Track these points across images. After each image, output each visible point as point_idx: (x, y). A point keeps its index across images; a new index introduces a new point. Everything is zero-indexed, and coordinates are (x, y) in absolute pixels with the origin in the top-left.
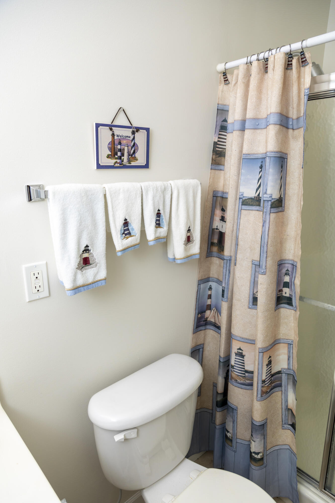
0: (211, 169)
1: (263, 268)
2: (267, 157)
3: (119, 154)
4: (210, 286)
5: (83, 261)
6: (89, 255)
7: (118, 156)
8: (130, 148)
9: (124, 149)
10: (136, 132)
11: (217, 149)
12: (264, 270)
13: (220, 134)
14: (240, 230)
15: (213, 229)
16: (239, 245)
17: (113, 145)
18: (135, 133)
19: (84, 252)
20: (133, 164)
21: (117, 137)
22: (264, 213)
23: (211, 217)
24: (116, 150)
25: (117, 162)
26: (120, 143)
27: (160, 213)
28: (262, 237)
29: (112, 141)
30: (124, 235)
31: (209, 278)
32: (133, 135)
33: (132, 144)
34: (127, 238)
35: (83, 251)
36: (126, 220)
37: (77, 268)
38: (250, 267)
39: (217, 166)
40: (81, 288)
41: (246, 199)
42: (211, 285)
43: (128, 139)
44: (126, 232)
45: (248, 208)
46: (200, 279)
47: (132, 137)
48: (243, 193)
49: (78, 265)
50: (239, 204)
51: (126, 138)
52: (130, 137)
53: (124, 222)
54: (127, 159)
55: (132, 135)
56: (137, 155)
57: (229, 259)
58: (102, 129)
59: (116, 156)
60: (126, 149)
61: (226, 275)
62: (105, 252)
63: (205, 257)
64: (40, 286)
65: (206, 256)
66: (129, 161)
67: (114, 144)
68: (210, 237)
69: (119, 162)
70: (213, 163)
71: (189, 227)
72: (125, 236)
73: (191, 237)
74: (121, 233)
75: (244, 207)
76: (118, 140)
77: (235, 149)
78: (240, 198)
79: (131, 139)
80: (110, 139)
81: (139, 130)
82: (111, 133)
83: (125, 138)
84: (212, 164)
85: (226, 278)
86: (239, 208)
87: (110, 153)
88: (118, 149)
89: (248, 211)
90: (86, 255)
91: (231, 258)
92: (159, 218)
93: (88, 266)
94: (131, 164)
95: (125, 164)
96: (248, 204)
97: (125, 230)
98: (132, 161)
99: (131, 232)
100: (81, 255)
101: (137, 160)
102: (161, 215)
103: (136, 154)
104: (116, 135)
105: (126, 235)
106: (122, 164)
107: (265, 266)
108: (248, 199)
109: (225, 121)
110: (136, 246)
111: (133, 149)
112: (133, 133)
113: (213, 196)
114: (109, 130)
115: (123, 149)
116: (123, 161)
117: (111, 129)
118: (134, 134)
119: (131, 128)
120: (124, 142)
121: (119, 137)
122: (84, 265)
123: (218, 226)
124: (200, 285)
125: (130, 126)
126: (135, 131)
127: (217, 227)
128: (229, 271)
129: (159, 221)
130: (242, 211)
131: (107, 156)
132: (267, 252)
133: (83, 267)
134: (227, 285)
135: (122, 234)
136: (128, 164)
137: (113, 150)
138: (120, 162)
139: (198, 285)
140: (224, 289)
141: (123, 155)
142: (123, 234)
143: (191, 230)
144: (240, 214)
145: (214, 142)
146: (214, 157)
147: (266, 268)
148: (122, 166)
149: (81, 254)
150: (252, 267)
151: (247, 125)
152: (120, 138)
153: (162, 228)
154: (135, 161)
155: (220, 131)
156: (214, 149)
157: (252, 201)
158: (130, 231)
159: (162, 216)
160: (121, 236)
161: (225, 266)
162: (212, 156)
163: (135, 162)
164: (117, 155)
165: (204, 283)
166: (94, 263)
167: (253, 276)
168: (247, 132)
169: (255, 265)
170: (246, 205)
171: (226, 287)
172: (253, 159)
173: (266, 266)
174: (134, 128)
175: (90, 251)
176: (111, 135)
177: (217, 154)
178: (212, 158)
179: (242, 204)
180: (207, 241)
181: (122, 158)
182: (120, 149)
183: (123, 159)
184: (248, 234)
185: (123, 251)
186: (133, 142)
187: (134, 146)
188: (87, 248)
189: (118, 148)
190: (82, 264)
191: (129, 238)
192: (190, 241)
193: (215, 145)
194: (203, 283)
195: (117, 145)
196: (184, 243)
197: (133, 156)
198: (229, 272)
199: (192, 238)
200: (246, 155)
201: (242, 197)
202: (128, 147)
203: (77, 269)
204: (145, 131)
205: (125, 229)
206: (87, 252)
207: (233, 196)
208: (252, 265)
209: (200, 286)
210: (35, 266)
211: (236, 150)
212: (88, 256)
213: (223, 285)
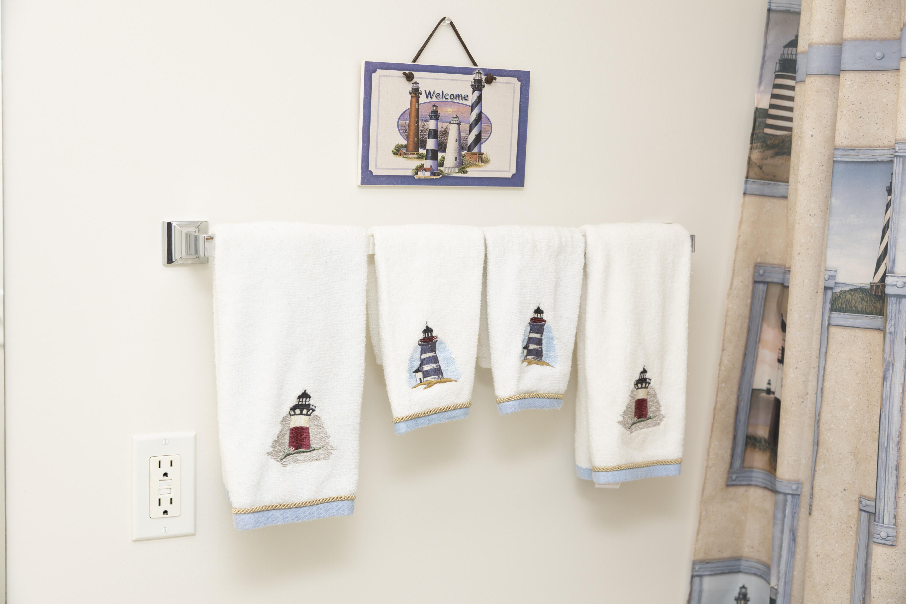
0: (745, 194)
1: (886, 521)
2: (896, 158)
3: (431, 144)
4: (743, 590)
5: (290, 437)
6: (310, 421)
7: (427, 151)
8: (465, 127)
9: (446, 132)
10: (486, 85)
11: (768, 131)
12: (891, 530)
13: (776, 86)
14: (825, 393)
15: (754, 390)
16: (820, 443)
17: (412, 120)
18: (484, 86)
19: (295, 412)
20: (473, 172)
21: (427, 97)
22: (888, 336)
23: (746, 348)
24: (420, 134)
25: (422, 166)
26: (435, 115)
27: (541, 320)
28: (883, 415)
29: (410, 109)
30: (420, 375)
31: (738, 559)
32: (477, 93)
33: (474, 116)
34: (430, 385)
35: (293, 409)
36: (428, 330)
37: (269, 454)
38: (853, 522)
39: (769, 184)
40: (275, 512)
41: (845, 292)
42: (743, 587)
43: (461, 101)
44: (426, 368)
45: (850, 322)
46: (701, 556)
47: (473, 97)
48: (836, 271)
49: (273, 446)
50: (823, 308)
51: (455, 100)
52: (465, 98)
53: (422, 336)
54: (456, 158)
55: (473, 92)
56: (486, 147)
57: (790, 492)
58: (382, 78)
59: (422, 151)
60: (453, 130)
61: (781, 547)
62: (358, 420)
63: (721, 482)
64: (171, 499)
65: (727, 480)
66: (462, 165)
67: (418, 118)
68: (743, 417)
69: (429, 167)
70: (752, 174)
71: (642, 370)
72: (424, 377)
73: (649, 404)
74: (411, 368)
75: (838, 318)
76: (430, 105)
77: (811, 133)
78: (826, 288)
79: (470, 103)
80: (406, 102)
81: (495, 79)
82: (409, 86)
83: (450, 100)
84: (747, 177)
85: (780, 556)
86: (822, 321)
87: (404, 142)
88: (430, 130)
89: (849, 331)
90: (300, 421)
91: (798, 488)
92: (538, 333)
93: (304, 452)
94: (465, 172)
95: (449, 172)
96: (850, 307)
97: (423, 362)
98: (471, 165)
99: (443, 368)
100: (285, 418)
101: (486, 161)
102: (545, 327)
103: (482, 145)
104: (423, 93)
105: (426, 374)
106: (440, 173)
107: (892, 516)
108: (851, 290)
109: (794, 44)
110: (455, 412)
111: (475, 132)
112: (478, 86)
113: (755, 282)
114: (404, 80)
115: (443, 129)
116: (442, 165)
117: (409, 77)
118: (481, 90)
119: (471, 74)
120: (447, 111)
121: (431, 98)
122: (292, 450)
123: (772, 383)
124: (701, 581)
125: (471, 66)
126: (484, 81)
127: (769, 384)
128: (794, 534)
129: (537, 344)
130: (833, 330)
131: (393, 149)
132: (897, 468)
133: (288, 455)
134: (785, 583)
135: (414, 372)
136: (458, 173)
137: (412, 132)
138: (434, 167)
139: (693, 577)
140: (773, 597)
141: (442, 147)
142: (418, 371)
143: (652, 382)
144: (826, 341)
145: (757, 108)
146: (756, 155)
147: (894, 525)
148: (438, 177)
149: (285, 415)
150: (859, 520)
151: (847, 59)
152: (434, 99)
153: (548, 364)
154: (480, 164)
155: (777, 77)
156: (756, 131)
157: (863, 299)
158: (439, 365)
159: (550, 329)
160: (411, 377)
161: (779, 515)
162: (750, 153)
163: (480, 166)
164: (424, 147)
165: (715, 574)
166: (323, 447)
167: (863, 555)
168: (847, 79)
169: (866, 514)
170: (845, 312)
171: (781, 590)
172: (866, 162)
173: (895, 517)
174: (479, 73)
175: (314, 410)
176: (410, 93)
177: (767, 146)
178: (750, 158)
179: (832, 307)
180: (731, 429)
181: (440, 155)
182: (434, 130)
183: (443, 158)
184: (851, 407)
185: (412, 421)
186: (476, 111)
187: (479, 123)
188: (304, 401)
189: (430, 128)
190: (287, 444)
191: (435, 385)
192: (646, 417)
193: (758, 120)
194: (710, 575)
195: (426, 121)
196: (621, 419)
197: (475, 150)
198: (794, 539)
199: (653, 409)
200: (843, 149)
201: (831, 284)
202: (459, 124)
203: (270, 457)
204: (515, 80)
205: (424, 356)
206: (305, 411)
207: (806, 281)
208: (859, 516)
209: (701, 584)
210: (164, 441)
211: (812, 136)
212: (306, 425)
213: (773, 583)
